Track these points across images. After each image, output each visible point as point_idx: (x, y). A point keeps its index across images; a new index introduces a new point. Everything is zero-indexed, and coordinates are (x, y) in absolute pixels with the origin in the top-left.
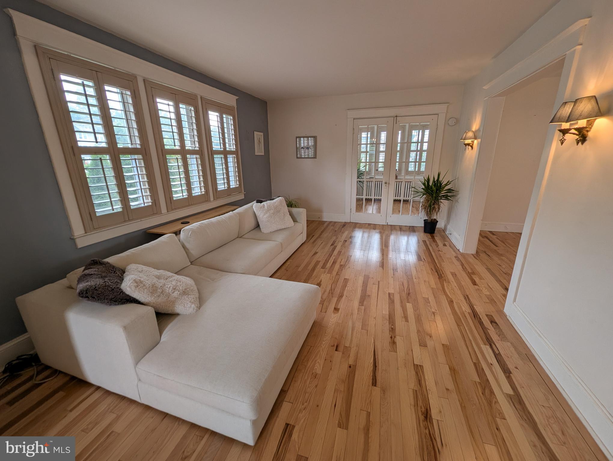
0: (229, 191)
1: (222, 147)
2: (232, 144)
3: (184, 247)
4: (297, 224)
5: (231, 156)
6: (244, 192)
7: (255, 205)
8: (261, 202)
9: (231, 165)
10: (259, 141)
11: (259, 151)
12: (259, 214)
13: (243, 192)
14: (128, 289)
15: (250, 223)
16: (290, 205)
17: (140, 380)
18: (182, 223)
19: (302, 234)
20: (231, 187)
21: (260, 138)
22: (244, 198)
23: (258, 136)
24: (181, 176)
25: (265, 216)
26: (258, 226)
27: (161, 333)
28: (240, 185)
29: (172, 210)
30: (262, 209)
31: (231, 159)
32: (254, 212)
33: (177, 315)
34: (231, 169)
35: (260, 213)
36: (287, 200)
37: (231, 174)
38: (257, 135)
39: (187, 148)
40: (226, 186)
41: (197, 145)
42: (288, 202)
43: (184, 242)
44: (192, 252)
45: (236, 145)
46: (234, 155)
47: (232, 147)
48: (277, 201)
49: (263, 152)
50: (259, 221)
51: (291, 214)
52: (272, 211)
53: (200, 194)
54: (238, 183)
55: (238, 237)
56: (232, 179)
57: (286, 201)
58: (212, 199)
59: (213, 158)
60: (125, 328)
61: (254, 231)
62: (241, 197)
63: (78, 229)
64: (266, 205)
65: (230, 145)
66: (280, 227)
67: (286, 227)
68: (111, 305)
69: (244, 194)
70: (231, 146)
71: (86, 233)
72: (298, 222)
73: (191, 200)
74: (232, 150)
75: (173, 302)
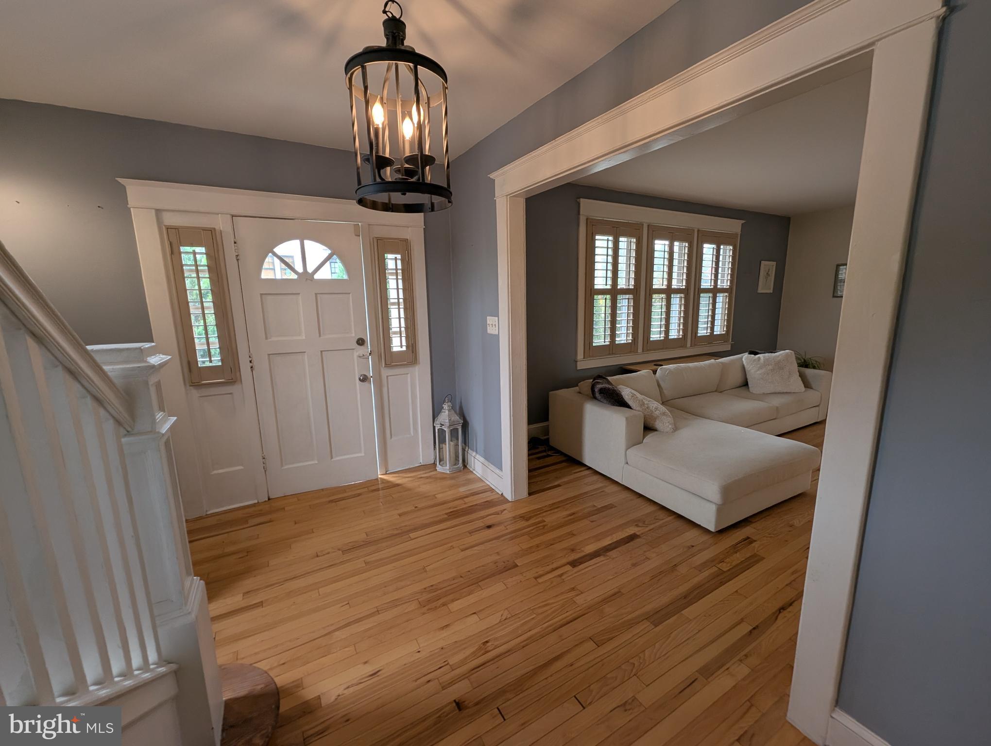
0: (712, 338)
1: (713, 284)
2: (725, 281)
3: (659, 385)
4: (810, 393)
5: (722, 295)
6: (732, 342)
7: (745, 357)
8: (755, 353)
9: (719, 305)
10: (767, 274)
11: (765, 286)
12: (750, 369)
13: (730, 341)
14: (626, 397)
15: (735, 378)
16: (804, 364)
17: (627, 463)
18: (655, 365)
19: (817, 408)
20: (715, 333)
21: (769, 270)
22: (730, 349)
23: (768, 267)
24: (662, 317)
25: (758, 372)
26: (745, 384)
27: (644, 438)
28: (728, 331)
29: (648, 350)
30: (755, 363)
31: (721, 299)
32: (743, 368)
33: (655, 430)
34: (719, 311)
35: (751, 366)
36: (800, 357)
37: (718, 317)
38: (765, 265)
39: (673, 287)
40: (709, 331)
41: (684, 283)
42: (801, 360)
43: (660, 380)
44: (665, 391)
45: (731, 282)
46: (726, 294)
47: (725, 284)
48: (781, 354)
49: (772, 289)
50: (748, 377)
51: (802, 376)
52: (770, 367)
53: (676, 337)
54: (725, 329)
55: (716, 391)
56: (718, 323)
57: (797, 358)
58: (689, 345)
59: (699, 297)
60: (627, 419)
61: (739, 389)
62: (727, 347)
63: (580, 356)
64: (762, 358)
65: (722, 282)
66: (779, 389)
67: (789, 391)
68: (614, 405)
69: (731, 344)
70: (724, 282)
71: (584, 358)
72: (812, 388)
73: (667, 343)
74: (725, 287)
75: (655, 419)
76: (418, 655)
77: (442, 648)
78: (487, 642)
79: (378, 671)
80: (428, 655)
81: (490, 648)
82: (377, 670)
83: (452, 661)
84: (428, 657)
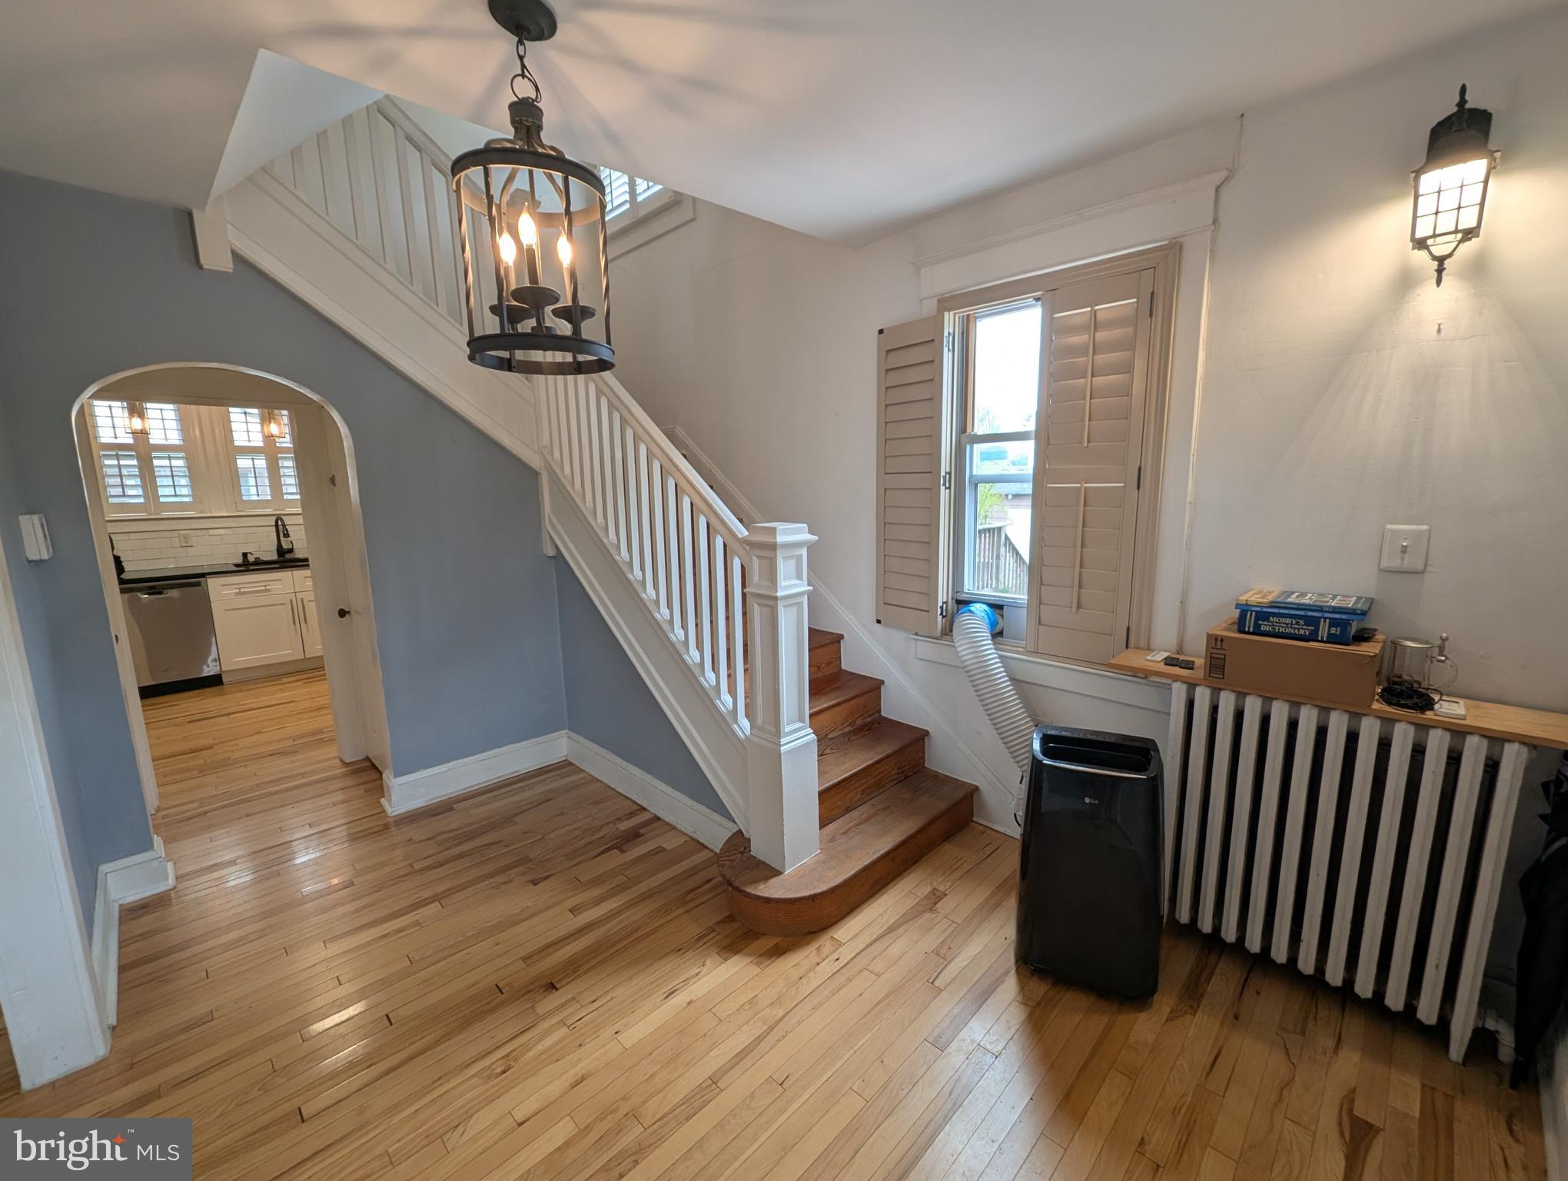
76: (616, 1028)
77: (580, 1045)
78: (504, 1072)
79: (667, 997)
80: (602, 1031)
81: (500, 1062)
82: (667, 999)
83: (564, 1031)
84: (600, 1029)
